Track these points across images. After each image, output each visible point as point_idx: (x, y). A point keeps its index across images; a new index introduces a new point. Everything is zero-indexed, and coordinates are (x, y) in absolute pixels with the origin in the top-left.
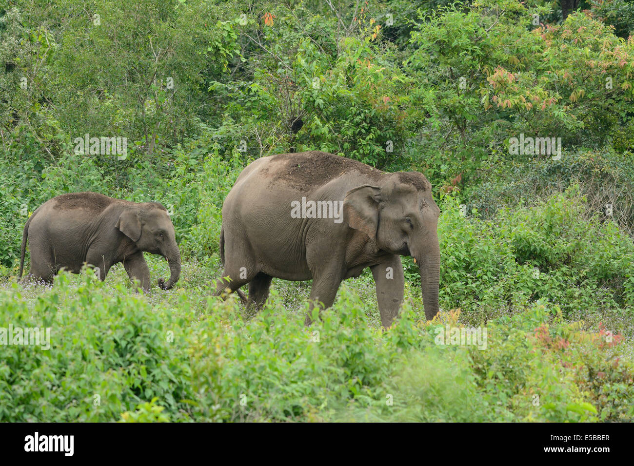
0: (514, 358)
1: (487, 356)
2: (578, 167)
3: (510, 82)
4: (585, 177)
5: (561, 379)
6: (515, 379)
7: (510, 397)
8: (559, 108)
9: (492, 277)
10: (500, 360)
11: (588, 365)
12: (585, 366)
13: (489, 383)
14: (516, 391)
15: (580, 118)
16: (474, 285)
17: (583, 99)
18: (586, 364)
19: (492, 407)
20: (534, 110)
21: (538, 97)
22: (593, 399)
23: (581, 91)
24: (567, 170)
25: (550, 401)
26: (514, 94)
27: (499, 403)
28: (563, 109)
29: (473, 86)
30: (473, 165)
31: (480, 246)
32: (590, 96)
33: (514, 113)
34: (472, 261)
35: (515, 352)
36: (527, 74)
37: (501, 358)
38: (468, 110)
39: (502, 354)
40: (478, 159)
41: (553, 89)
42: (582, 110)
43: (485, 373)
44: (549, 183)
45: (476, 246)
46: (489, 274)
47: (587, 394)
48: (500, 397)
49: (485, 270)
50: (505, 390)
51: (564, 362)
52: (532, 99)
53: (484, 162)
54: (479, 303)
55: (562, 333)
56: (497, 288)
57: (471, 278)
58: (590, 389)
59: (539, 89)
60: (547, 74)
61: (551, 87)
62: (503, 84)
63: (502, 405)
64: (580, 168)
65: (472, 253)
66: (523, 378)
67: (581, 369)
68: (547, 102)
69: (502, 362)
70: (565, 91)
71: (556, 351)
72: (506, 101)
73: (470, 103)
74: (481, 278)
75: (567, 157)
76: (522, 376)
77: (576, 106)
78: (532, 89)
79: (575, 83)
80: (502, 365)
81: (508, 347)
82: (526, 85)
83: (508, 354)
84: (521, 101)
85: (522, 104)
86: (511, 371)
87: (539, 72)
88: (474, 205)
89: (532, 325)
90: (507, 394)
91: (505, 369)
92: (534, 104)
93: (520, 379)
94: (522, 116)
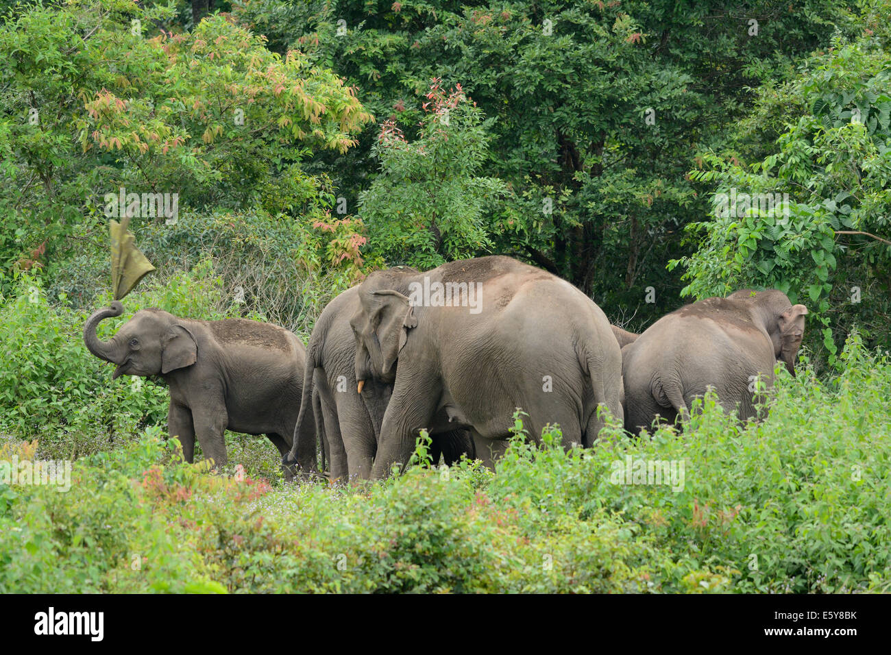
0: (112, 515)
1: (72, 512)
2: (212, 235)
3: (119, 112)
4: (222, 250)
5: (179, 546)
6: (113, 546)
7: (105, 571)
8: (186, 151)
9: (87, 392)
10: (91, 519)
11: (218, 527)
12: (213, 527)
13: (74, 552)
14: (113, 563)
15: (217, 165)
16: (60, 403)
17: (220, 139)
18: (215, 525)
19: (78, 587)
20: (151, 154)
21: (156, 135)
22: (225, 574)
23: (218, 127)
24: (196, 240)
25: (162, 579)
26: (124, 129)
27: (87, 581)
28: (191, 152)
29: (64, 117)
30: (62, 230)
31: (70, 347)
32: (231, 135)
33: (122, 156)
34: (58, 368)
35: (113, 506)
36: (141, 101)
37: (92, 515)
38: (57, 152)
39: (95, 510)
40: (70, 222)
41: (178, 123)
42: (218, 155)
43: (70, 537)
44: (171, 258)
45: (64, 348)
46: (82, 387)
47: (216, 567)
48: (90, 573)
49: (76, 381)
50: (98, 563)
51: (184, 520)
52: (148, 138)
53: (77, 226)
54: (66, 429)
55: (183, 478)
56: (93, 407)
57: (56, 393)
58: (220, 559)
59: (158, 123)
60: (168, 102)
61: (175, 121)
62: (107, 114)
63: (92, 584)
64: (215, 236)
65: (58, 357)
66: (124, 544)
67: (208, 530)
68: (170, 142)
69: (94, 522)
70: (196, 128)
71: (173, 504)
72: (112, 140)
73: (59, 142)
74: (71, 392)
75: (197, 221)
76: (122, 541)
77: (210, 149)
78: (148, 122)
79: (209, 116)
80: (94, 525)
81: (104, 500)
82: (140, 118)
83: (104, 510)
84: (133, 140)
85: (134, 144)
86: (107, 535)
87: (158, 99)
88: (62, 288)
89: (140, 465)
90: (100, 568)
91: (99, 532)
92: (151, 144)
93: (120, 545)
94: (134, 162)
